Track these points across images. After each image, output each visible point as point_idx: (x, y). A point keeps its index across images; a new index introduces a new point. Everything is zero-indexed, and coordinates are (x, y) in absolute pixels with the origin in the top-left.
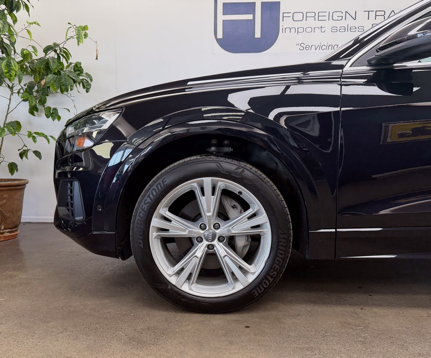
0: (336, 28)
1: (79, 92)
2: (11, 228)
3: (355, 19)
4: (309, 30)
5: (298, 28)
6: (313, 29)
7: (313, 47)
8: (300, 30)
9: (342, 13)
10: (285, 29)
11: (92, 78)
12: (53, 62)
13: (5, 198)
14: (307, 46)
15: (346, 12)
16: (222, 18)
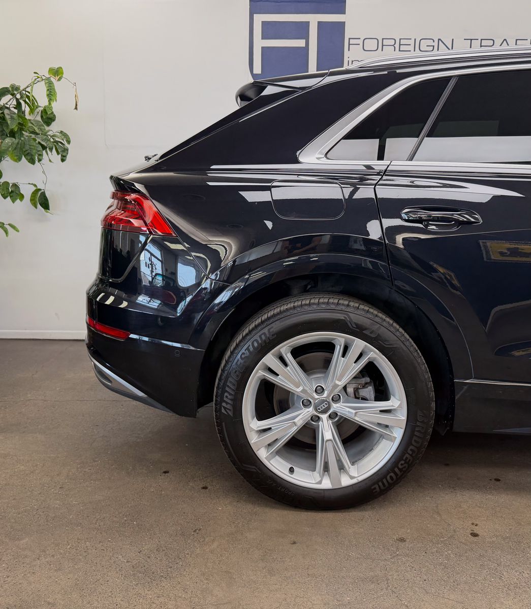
1: (50, 161)
3: (452, 50)
9: (434, 42)
10: (352, 62)
11: (69, 138)
12: (12, 118)
15: (439, 40)
16: (260, 43)
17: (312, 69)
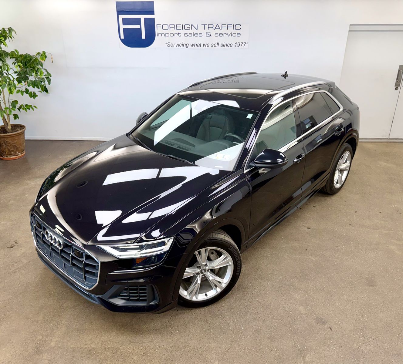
0: (187, 34)
2: (21, 152)
3: (197, 29)
4: (172, 35)
5: (166, 34)
6: (174, 35)
7: (175, 45)
8: (167, 35)
9: (190, 25)
10: (159, 34)
13: (16, 140)
14: (172, 44)
15: (192, 25)
16: (122, 27)
17: (144, 37)
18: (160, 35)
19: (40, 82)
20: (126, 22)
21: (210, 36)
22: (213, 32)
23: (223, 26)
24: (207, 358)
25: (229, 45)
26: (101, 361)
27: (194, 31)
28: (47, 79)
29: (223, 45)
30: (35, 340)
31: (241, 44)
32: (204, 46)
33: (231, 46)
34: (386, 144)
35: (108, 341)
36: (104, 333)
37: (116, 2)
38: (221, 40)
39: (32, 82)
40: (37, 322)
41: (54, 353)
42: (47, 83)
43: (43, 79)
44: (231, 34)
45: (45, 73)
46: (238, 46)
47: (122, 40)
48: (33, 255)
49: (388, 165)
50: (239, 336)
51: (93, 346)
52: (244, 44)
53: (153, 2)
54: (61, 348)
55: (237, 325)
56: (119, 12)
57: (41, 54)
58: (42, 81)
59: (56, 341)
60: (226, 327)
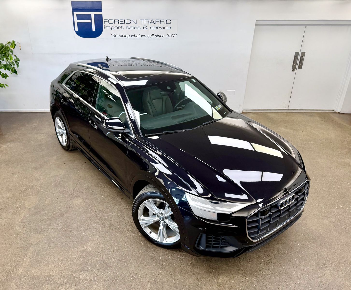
0: (128, 27)
3: (136, 23)
4: (116, 28)
5: (111, 27)
6: (118, 28)
7: (119, 36)
8: (113, 28)
9: (130, 20)
14: (116, 35)
15: (132, 20)
16: (76, 21)
17: (94, 29)
18: (107, 28)
19: (11, 66)
20: (79, 17)
21: (147, 28)
22: (149, 26)
23: (157, 21)
24: (142, 282)
25: (161, 36)
26: (58, 285)
27: (133, 24)
28: (16, 63)
29: (157, 36)
30: (6, 270)
31: (171, 35)
32: (142, 37)
33: (163, 37)
34: (285, 113)
35: (64, 270)
36: (61, 264)
37: (71, 1)
38: (155, 32)
39: (4, 65)
40: (7, 256)
41: (21, 280)
42: (16, 66)
43: (13, 63)
44: (163, 27)
45: (15, 58)
46: (169, 37)
47: (76, 32)
48: (5, 203)
49: (287, 130)
50: (167, 264)
51: (52, 274)
52: (173, 35)
53: (101, 2)
54: (26, 276)
55: (166, 256)
56: (74, 10)
57: (11, 43)
58: (12, 64)
59: (22, 271)
60: (157, 258)
